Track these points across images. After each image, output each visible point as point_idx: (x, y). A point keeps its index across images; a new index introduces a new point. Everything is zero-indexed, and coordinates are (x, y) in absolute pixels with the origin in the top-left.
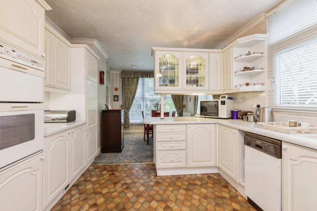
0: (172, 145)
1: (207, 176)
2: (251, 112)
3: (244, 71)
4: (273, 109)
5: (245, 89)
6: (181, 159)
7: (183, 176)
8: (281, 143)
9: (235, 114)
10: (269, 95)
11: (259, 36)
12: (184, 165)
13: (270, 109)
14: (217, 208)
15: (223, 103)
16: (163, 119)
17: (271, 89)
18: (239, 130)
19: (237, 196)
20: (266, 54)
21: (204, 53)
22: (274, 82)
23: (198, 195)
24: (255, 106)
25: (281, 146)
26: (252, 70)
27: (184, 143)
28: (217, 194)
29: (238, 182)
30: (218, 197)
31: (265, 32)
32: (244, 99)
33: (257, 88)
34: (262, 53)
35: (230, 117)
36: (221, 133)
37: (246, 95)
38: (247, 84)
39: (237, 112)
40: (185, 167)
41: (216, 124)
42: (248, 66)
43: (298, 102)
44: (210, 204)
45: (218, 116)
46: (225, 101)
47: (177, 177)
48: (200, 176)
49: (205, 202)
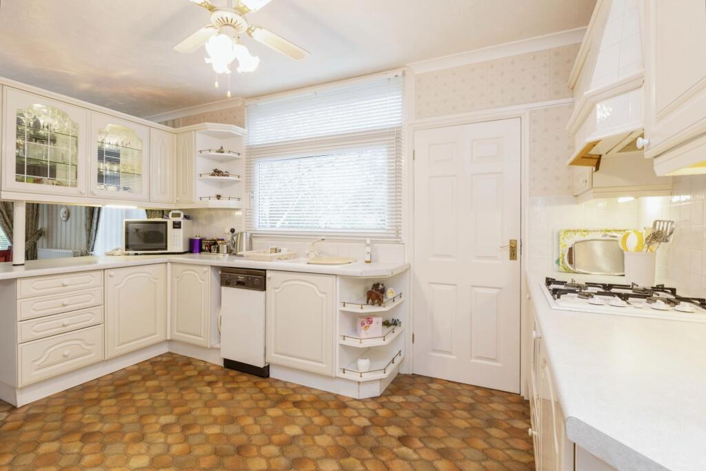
0: (66, 321)
1: (148, 363)
2: (222, 240)
3: (213, 175)
4: (251, 234)
5: (214, 203)
6: (90, 347)
7: (96, 381)
8: (266, 273)
9: (197, 245)
10: (247, 215)
11: (235, 129)
12: (100, 357)
13: (248, 235)
14: (184, 393)
15: (177, 225)
16: (23, 265)
17: (249, 208)
18: (212, 266)
19: (208, 367)
20: (243, 157)
21: (140, 126)
22: (253, 197)
23: (145, 392)
24: (228, 230)
25: (265, 276)
26: (225, 175)
27: (99, 310)
28: (176, 378)
29: (209, 347)
30: (180, 380)
31: (242, 125)
32: (210, 219)
33: (232, 204)
34: (239, 154)
35: (187, 250)
36: (178, 277)
37: (213, 213)
38: (219, 197)
39: (201, 241)
40: (103, 361)
41: (166, 263)
42: (219, 169)
43: (269, 225)
44: (171, 393)
45: (166, 249)
46: (180, 223)
47: (80, 388)
48: (136, 367)
49: (161, 396)
